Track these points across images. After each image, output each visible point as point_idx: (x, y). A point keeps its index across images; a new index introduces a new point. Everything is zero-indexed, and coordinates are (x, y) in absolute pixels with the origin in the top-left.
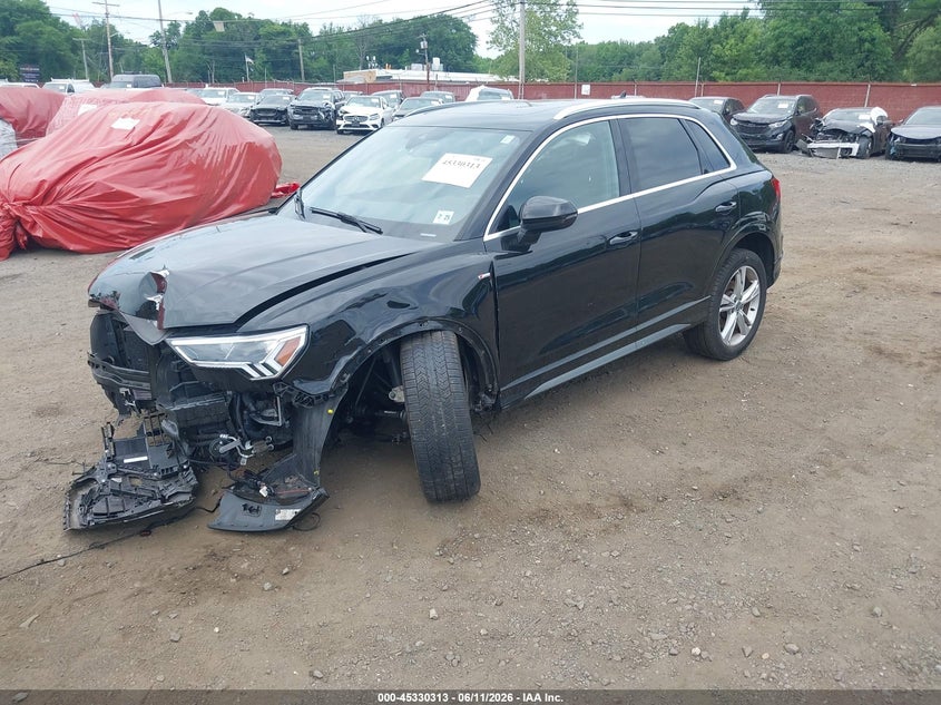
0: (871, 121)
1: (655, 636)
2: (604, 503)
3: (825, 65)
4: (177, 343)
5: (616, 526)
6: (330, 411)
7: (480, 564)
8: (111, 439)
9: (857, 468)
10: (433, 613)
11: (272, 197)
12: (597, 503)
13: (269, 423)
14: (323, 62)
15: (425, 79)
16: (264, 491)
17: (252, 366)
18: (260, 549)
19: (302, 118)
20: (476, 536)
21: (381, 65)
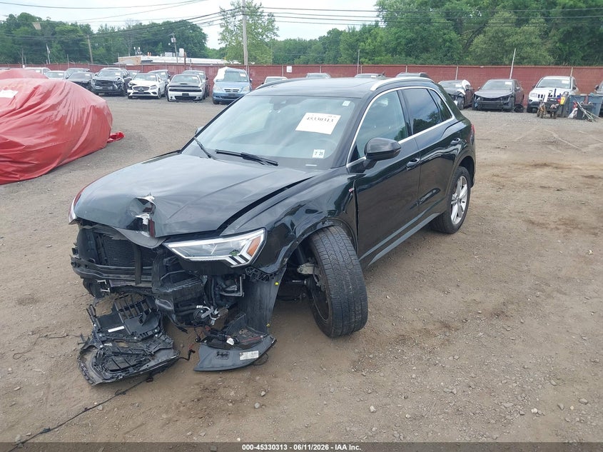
0: (463, 88)
1: (507, 405)
2: (433, 327)
3: (425, 56)
4: (172, 246)
5: (448, 340)
6: (277, 284)
7: (382, 374)
8: (95, 316)
9: (559, 291)
10: (372, 408)
11: (108, 142)
12: (430, 327)
13: (233, 295)
14: (102, 51)
15: (183, 62)
16: (230, 341)
17: (232, 258)
18: (236, 380)
19: (101, 88)
20: (371, 356)
21: (145, 53)
